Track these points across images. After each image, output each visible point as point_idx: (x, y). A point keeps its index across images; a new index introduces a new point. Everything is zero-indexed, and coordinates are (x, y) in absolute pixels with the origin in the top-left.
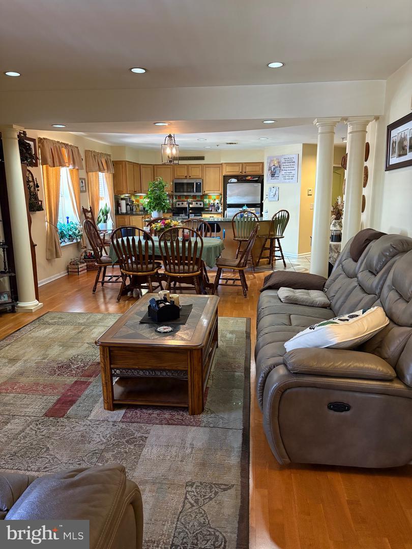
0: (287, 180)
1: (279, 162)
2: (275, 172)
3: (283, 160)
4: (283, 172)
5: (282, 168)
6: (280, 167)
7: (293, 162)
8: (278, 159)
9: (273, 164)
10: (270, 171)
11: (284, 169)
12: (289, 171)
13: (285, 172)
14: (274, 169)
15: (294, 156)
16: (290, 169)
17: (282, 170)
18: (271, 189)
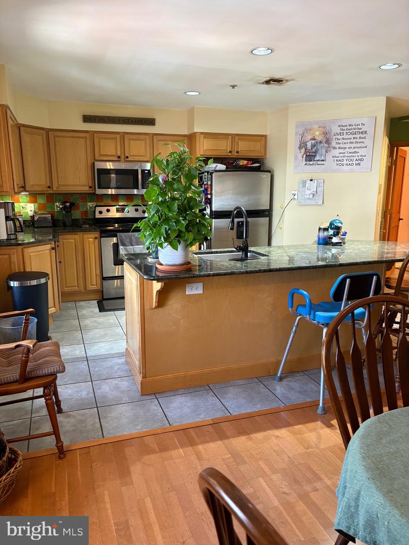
0: (345, 168)
1: (325, 134)
2: (316, 152)
3: (336, 129)
4: (336, 152)
5: (334, 144)
6: (328, 141)
7: (362, 133)
8: (324, 127)
9: (310, 137)
10: (303, 150)
11: (337, 146)
12: (352, 150)
13: (342, 151)
14: (313, 146)
15: (365, 121)
16: (353, 145)
17: (334, 148)
18: (304, 182)
